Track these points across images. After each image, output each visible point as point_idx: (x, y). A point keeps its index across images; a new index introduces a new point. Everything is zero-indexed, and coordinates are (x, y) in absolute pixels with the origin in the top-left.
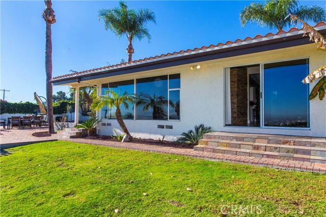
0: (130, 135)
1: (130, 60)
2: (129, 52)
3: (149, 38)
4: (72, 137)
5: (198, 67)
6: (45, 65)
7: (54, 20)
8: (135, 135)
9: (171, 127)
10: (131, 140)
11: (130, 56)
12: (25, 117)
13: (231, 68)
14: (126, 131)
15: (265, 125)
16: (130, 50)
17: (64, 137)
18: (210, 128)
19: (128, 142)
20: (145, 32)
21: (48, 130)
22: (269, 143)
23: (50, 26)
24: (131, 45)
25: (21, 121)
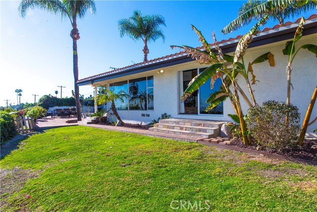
0: (122, 121)
1: (146, 59)
2: (145, 53)
3: (164, 38)
4: (88, 123)
5: (162, 71)
6: (73, 71)
7: (78, 37)
8: (125, 121)
9: (148, 115)
10: (122, 124)
11: (146, 56)
12: (64, 109)
13: (184, 72)
14: (119, 118)
15: (200, 113)
16: (146, 50)
17: (84, 123)
18: (170, 116)
19: (120, 126)
20: (160, 34)
21: (77, 119)
22: (191, 125)
23: (76, 42)
24: (146, 46)
25: (62, 112)
